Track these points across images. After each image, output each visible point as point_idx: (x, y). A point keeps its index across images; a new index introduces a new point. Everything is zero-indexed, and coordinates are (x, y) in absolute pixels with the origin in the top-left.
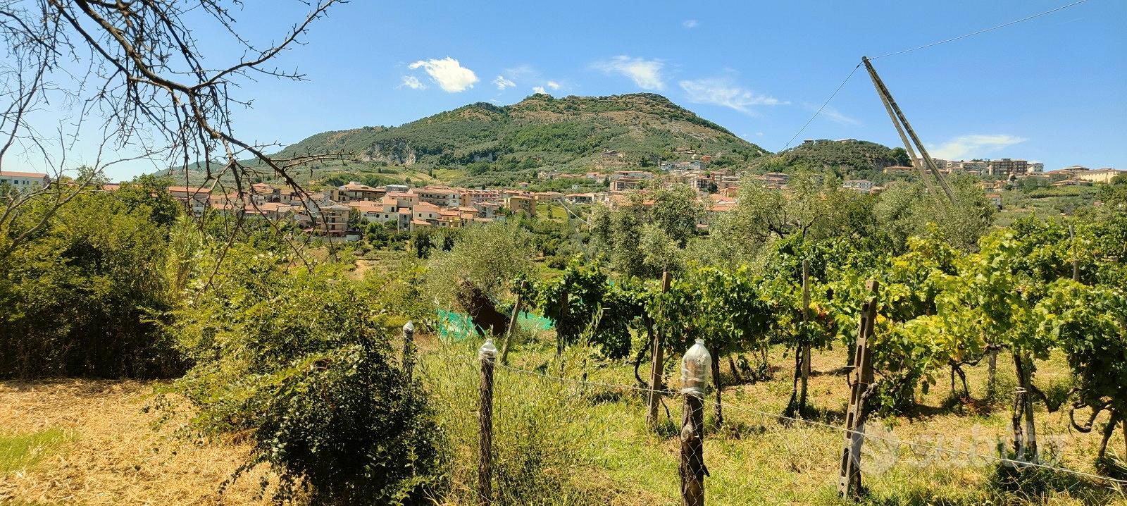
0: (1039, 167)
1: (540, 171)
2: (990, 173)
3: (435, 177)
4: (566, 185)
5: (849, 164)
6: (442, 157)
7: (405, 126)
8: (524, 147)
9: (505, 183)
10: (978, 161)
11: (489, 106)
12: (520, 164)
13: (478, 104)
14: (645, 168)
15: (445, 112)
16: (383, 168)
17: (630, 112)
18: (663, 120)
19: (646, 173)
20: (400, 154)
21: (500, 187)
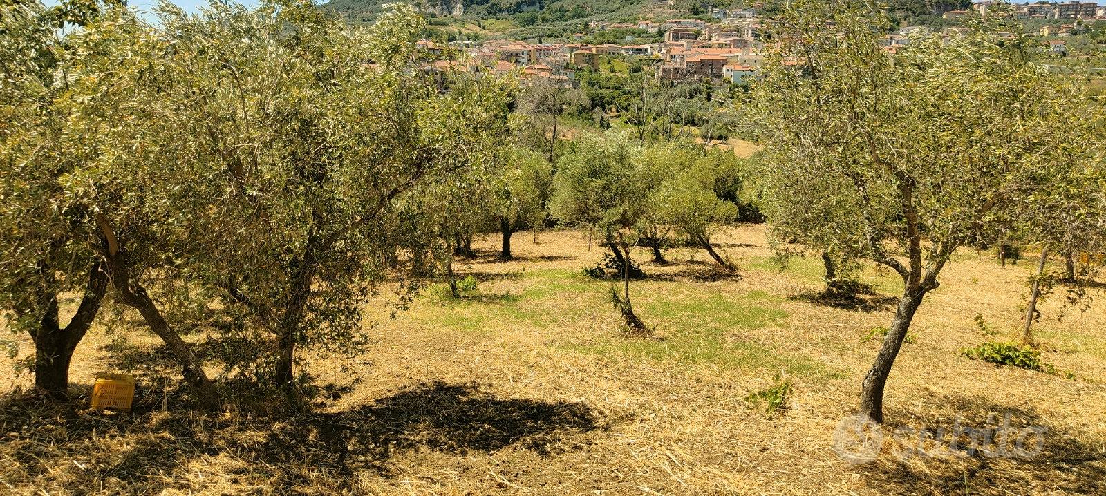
1: (591, 21)
2: (1056, 17)
3: (484, 28)
4: (619, 36)
5: (907, 9)
6: (489, 7)
9: (557, 34)
10: (1044, 3)
12: (568, 13)
14: (697, 16)
16: (433, 20)
19: (698, 21)
20: (447, 4)
21: (552, 39)
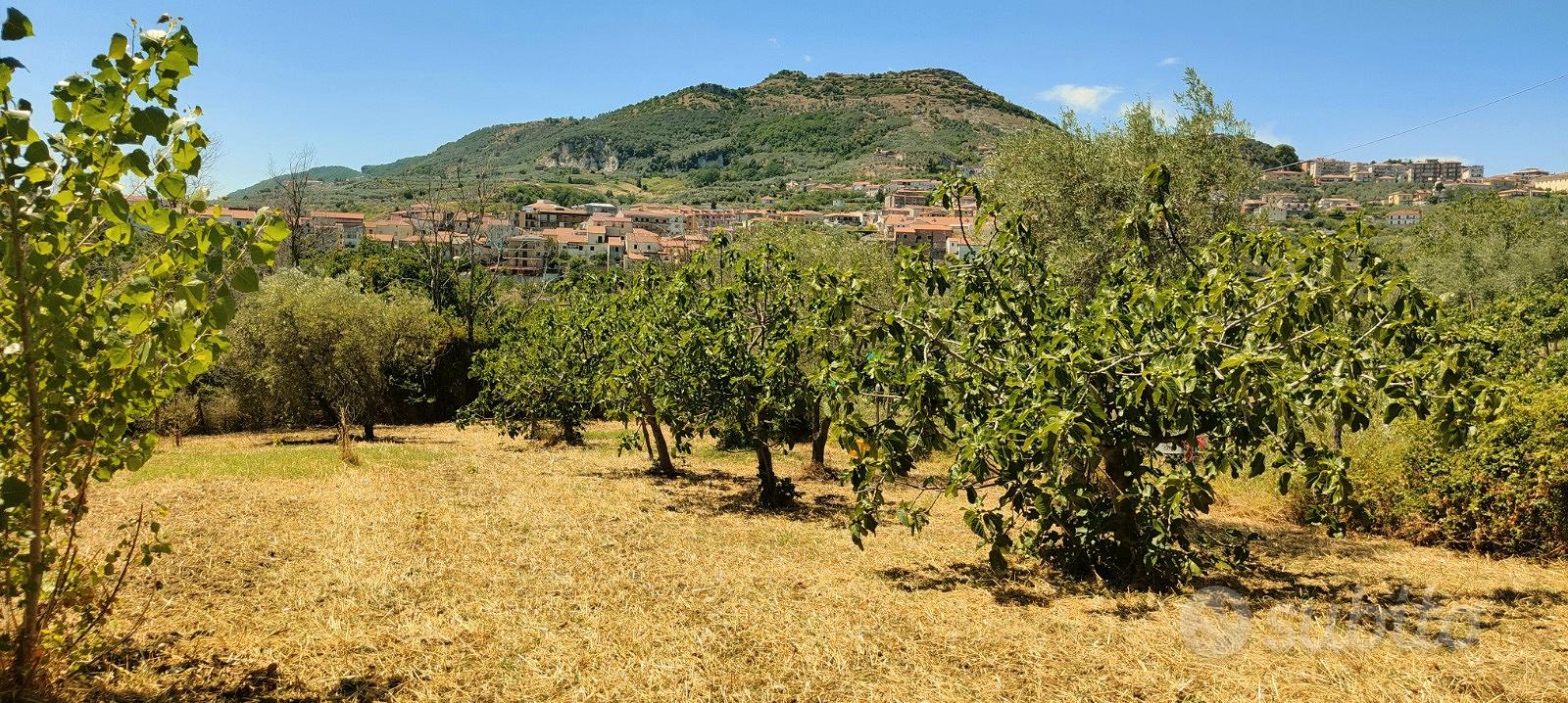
0: (1478, 171)
1: (789, 180)
2: (1410, 179)
3: (645, 189)
4: (825, 200)
6: (654, 161)
7: (603, 118)
8: (766, 147)
9: (741, 197)
10: (1395, 162)
11: (717, 89)
12: (761, 170)
13: (703, 86)
14: (934, 175)
15: (656, 98)
16: (574, 177)
17: (913, 95)
18: (958, 107)
19: (935, 182)
20: (596, 157)
21: (735, 203)
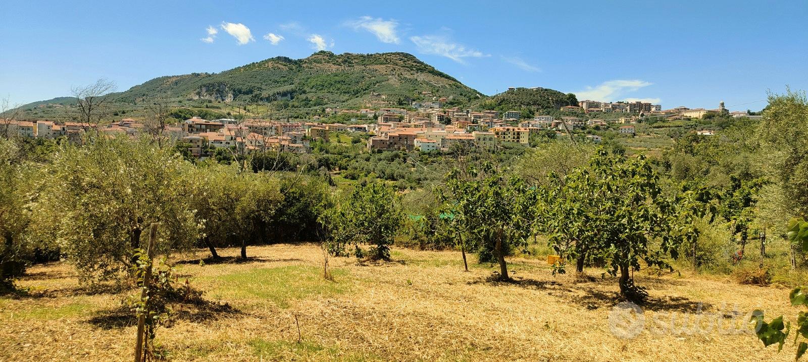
0: (658, 107)
1: (327, 108)
2: (628, 111)
3: (249, 111)
4: (346, 119)
5: (538, 105)
6: (253, 96)
7: (224, 74)
8: (314, 90)
9: (302, 116)
10: (621, 103)
11: (286, 60)
12: (311, 102)
13: (279, 57)
14: (402, 106)
15: (253, 63)
16: (209, 105)
17: (389, 65)
18: (412, 72)
19: (402, 110)
20: (221, 94)
21: (298, 119)
